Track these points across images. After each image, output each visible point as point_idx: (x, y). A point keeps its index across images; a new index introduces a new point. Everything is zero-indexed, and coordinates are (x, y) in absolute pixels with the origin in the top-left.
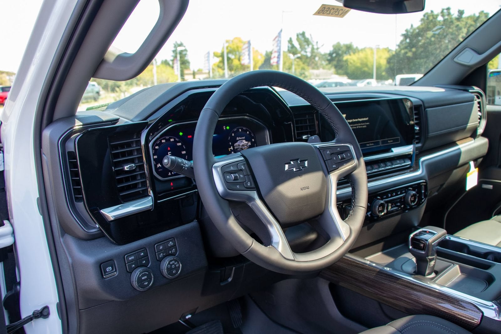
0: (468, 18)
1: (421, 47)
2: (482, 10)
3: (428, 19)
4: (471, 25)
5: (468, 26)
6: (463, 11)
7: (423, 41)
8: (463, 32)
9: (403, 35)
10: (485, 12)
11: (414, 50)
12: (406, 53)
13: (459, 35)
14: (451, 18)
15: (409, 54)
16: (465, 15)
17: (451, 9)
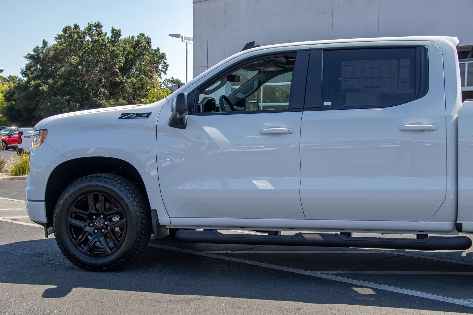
0: (125, 41)
1: (60, 77)
2: (142, 33)
3: (70, 36)
4: (130, 53)
5: (126, 53)
6: (119, 31)
7: (63, 69)
8: (120, 61)
9: (30, 57)
10: (146, 36)
11: (50, 81)
12: (38, 86)
13: (115, 64)
14: (103, 40)
15: (43, 87)
16: (122, 38)
17: (102, 26)
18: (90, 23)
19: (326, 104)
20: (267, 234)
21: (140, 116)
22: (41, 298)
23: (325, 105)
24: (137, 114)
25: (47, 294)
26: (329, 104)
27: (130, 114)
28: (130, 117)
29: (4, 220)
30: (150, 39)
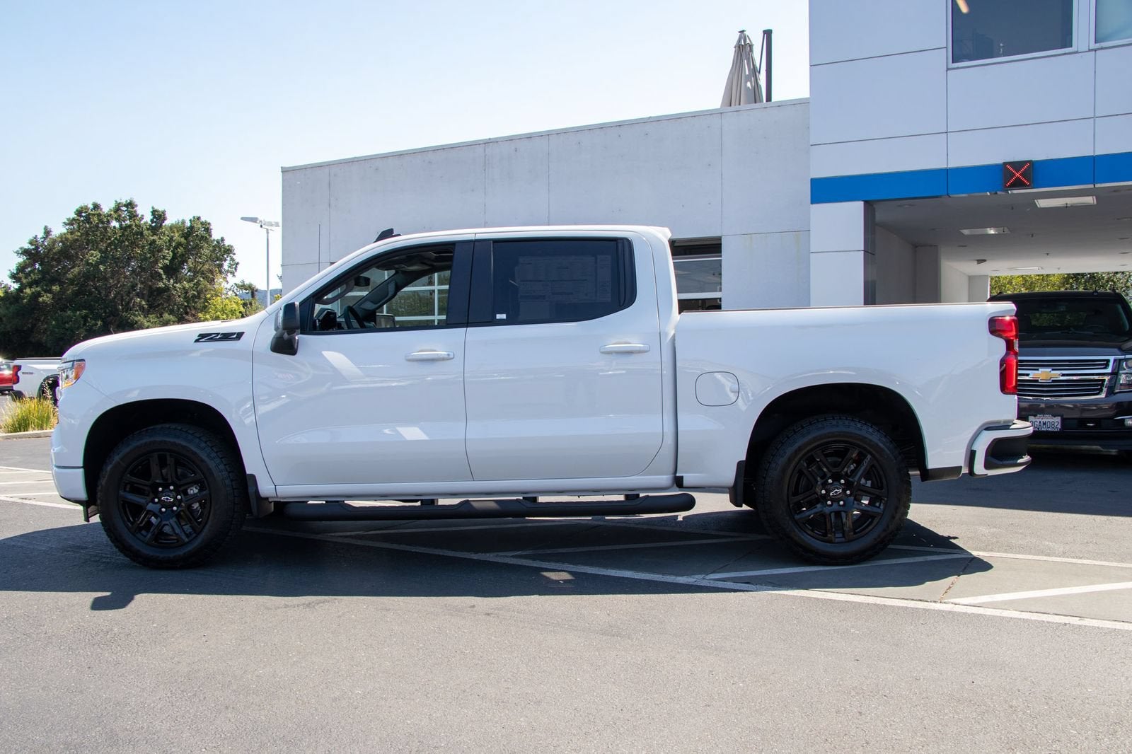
0: (171, 228)
1: (72, 282)
2: (197, 215)
3: (88, 219)
4: (179, 244)
5: (174, 244)
6: (164, 212)
7: (76, 270)
8: (164, 257)
9: (25, 252)
10: (203, 219)
11: (56, 288)
12: (36, 296)
13: (156, 262)
14: (138, 226)
15: (45, 298)
16: (167, 223)
17: (136, 206)
18: (119, 201)
19: (499, 316)
20: (419, 504)
21: (227, 338)
22: (90, 612)
23: (497, 318)
24: (222, 334)
25: (98, 605)
26: (504, 316)
27: (211, 334)
28: (211, 338)
29: (8, 499)
30: (209, 224)
